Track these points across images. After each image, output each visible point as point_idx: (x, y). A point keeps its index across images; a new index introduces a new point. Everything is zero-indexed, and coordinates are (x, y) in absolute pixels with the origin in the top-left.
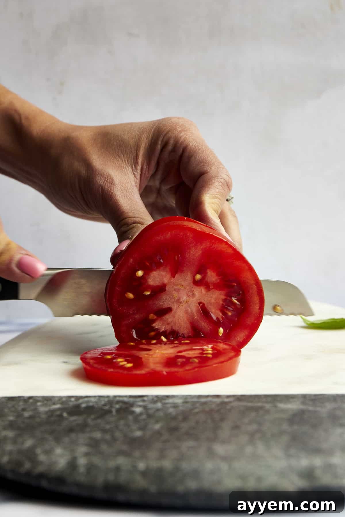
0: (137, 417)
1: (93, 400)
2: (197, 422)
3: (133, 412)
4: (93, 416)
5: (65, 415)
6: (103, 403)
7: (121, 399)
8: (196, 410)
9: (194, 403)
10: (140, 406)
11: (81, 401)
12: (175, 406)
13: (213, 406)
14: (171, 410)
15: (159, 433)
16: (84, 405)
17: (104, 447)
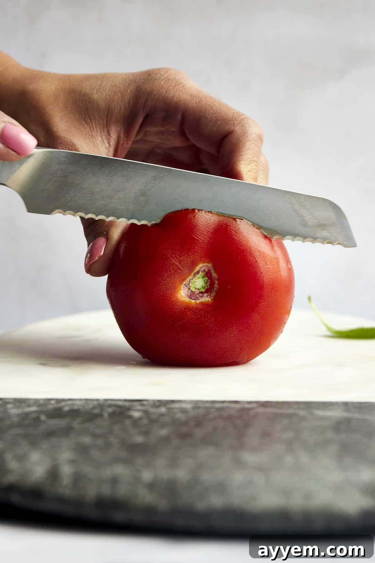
0: (136, 423)
1: (78, 402)
2: (215, 429)
3: (130, 417)
4: (79, 420)
5: (43, 417)
6: (91, 406)
7: (114, 403)
8: (211, 416)
9: (207, 409)
10: (139, 410)
11: (63, 404)
12: (184, 411)
13: (232, 412)
14: (179, 415)
15: (166, 440)
16: (67, 409)
17: (95, 454)
